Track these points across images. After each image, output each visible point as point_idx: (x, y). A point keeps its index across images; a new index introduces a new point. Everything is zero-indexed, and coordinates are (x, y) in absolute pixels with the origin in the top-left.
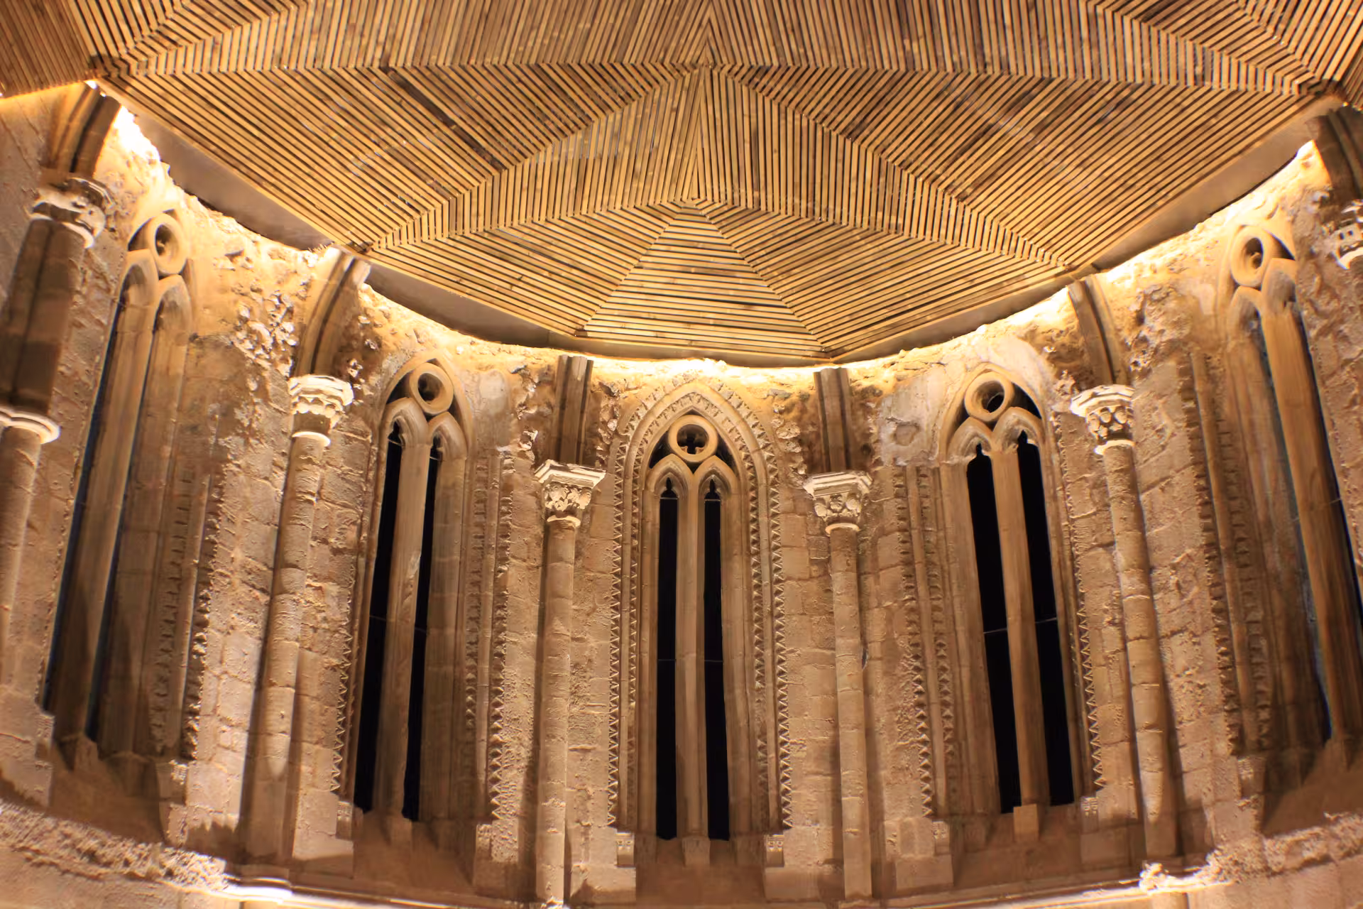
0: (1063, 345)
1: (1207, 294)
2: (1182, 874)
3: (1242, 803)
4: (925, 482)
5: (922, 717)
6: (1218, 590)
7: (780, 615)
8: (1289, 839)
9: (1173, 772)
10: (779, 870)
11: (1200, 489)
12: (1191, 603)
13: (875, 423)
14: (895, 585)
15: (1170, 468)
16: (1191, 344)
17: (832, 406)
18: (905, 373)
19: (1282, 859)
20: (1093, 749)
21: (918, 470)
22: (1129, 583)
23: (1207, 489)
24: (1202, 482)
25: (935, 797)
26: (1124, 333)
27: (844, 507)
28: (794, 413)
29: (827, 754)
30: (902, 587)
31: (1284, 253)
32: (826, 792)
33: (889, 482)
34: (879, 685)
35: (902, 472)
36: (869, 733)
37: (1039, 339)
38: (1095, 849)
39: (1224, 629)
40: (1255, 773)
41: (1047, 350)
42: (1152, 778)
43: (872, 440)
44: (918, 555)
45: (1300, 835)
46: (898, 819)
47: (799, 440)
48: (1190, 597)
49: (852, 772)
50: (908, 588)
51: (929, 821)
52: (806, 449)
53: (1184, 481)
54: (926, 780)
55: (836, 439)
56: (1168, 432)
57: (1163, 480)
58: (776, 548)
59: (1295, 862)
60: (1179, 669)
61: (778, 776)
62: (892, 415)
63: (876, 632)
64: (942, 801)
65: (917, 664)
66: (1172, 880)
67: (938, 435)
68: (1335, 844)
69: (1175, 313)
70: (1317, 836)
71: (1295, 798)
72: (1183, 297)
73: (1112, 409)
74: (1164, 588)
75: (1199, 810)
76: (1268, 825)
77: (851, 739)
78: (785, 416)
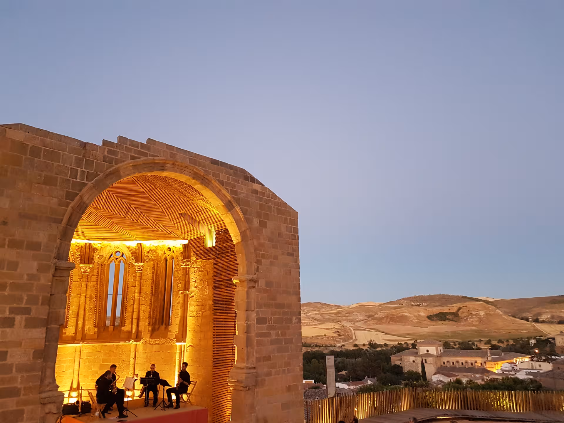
0: (134, 251)
1: (160, 253)
2: (136, 342)
3: (148, 333)
4: (102, 267)
5: (95, 309)
6: (151, 300)
7: (71, 288)
8: (154, 340)
9: (138, 326)
10: (65, 335)
11: (152, 284)
12: (146, 301)
13: (95, 255)
14: (94, 285)
15: (148, 279)
16: (156, 260)
17: (87, 250)
18: (103, 246)
19: (152, 342)
20: (125, 319)
21: (102, 264)
22: (137, 295)
23: (153, 284)
24: (152, 283)
25: (95, 324)
26: (145, 253)
27: (87, 270)
28: (79, 250)
29: (76, 314)
30: (95, 286)
31: (173, 252)
32: (75, 321)
33: (96, 266)
34: (88, 303)
35: (99, 265)
36: (85, 310)
37: (130, 249)
38: (122, 336)
39: (151, 306)
40: (151, 329)
41: (131, 251)
42: (134, 327)
43: (94, 257)
44: (99, 280)
45: (156, 340)
46: (88, 326)
47: (80, 255)
48: (146, 300)
49: (81, 319)
50: (96, 286)
51: (94, 327)
52: (81, 257)
53: (149, 282)
54: (94, 320)
55: (87, 256)
56: (149, 273)
57: (146, 280)
58: (72, 275)
59: (155, 343)
60: (142, 310)
61: (67, 318)
62: (99, 254)
63: (89, 293)
64: (97, 324)
65: (96, 300)
66: (135, 343)
67: (106, 258)
68: (161, 342)
69: (155, 255)
70: (158, 340)
71: (156, 333)
72: (157, 253)
73: (140, 266)
74: (142, 297)
75: (141, 332)
76: (151, 337)
77: (81, 312)
78: (78, 250)
